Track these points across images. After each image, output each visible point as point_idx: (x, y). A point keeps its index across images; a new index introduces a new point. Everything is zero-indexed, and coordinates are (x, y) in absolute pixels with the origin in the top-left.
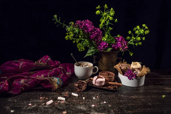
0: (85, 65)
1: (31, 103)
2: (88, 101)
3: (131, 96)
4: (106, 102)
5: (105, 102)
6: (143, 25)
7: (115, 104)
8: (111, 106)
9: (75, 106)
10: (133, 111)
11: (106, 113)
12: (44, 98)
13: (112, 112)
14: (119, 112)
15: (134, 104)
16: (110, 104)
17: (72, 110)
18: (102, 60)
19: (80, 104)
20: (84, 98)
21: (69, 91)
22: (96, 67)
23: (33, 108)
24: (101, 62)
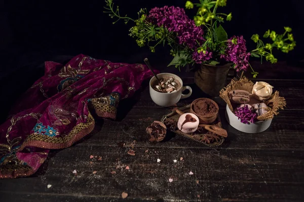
0: (169, 81)
1: (77, 168)
2: (165, 169)
3: (238, 159)
4: (193, 174)
5: (191, 173)
6: (285, 28)
7: (206, 179)
8: (199, 182)
9: (143, 180)
10: (231, 198)
11: (189, 199)
12: (96, 157)
13: (198, 198)
14: (209, 198)
15: (238, 181)
16: (199, 179)
17: (137, 189)
18: (201, 72)
19: (150, 174)
20: (159, 160)
21: (136, 140)
22: (188, 87)
23: (79, 179)
24: (199, 75)
